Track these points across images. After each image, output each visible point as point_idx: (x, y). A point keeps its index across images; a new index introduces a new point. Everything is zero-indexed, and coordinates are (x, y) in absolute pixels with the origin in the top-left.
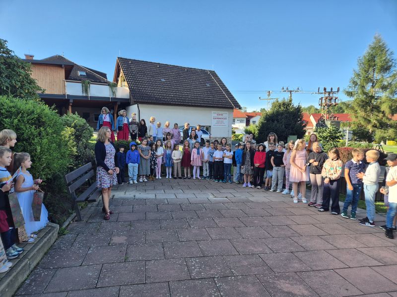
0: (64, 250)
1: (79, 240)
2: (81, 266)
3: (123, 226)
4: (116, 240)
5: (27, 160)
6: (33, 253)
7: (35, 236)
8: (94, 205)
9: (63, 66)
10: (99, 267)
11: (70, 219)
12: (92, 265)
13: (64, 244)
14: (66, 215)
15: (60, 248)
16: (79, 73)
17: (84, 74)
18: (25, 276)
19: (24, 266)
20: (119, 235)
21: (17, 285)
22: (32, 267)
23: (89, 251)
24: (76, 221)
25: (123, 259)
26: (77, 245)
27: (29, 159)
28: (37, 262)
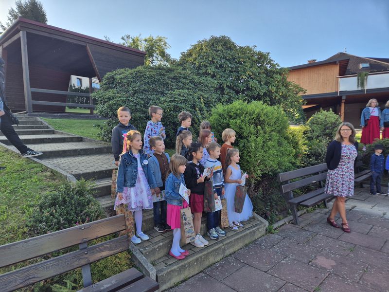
0: (262, 249)
1: (281, 244)
2: (266, 272)
3: (341, 248)
4: (322, 261)
5: (235, 155)
6: (230, 240)
7: (241, 225)
8: (323, 212)
9: (337, 62)
10: (281, 283)
11: (286, 220)
12: (276, 277)
13: (266, 242)
14: (283, 214)
15: (260, 245)
16: (361, 66)
17: (367, 65)
18: (218, 259)
19: (217, 249)
20: (327, 256)
21: (207, 263)
22: (227, 252)
23: (283, 260)
24: (292, 223)
25: (312, 288)
26: (276, 249)
27: (238, 154)
28: (235, 250)
